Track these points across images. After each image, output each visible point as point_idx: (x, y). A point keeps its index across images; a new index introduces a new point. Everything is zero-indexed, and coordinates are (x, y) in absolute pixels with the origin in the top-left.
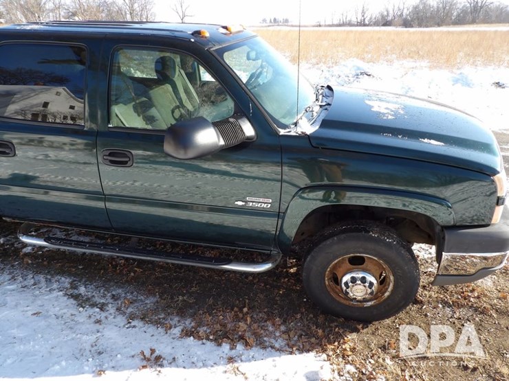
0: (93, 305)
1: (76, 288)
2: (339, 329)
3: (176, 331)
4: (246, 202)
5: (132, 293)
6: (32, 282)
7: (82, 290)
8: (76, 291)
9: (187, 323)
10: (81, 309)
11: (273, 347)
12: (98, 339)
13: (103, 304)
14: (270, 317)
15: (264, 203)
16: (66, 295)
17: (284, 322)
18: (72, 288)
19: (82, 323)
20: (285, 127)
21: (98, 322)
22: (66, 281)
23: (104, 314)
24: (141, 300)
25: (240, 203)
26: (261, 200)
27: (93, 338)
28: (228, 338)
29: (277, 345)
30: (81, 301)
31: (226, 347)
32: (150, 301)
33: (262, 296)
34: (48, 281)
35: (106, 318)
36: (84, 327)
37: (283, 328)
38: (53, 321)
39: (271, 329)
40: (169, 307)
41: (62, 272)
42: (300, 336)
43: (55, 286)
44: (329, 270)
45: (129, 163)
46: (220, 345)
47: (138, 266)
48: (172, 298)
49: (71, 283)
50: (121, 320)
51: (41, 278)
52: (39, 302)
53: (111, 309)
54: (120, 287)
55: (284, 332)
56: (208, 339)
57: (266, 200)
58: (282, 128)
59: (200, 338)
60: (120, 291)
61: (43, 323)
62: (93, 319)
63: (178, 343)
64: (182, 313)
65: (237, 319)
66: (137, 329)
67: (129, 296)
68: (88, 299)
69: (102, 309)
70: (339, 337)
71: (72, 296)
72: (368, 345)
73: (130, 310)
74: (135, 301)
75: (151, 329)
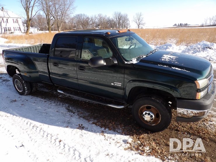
0: (72, 112)
1: (69, 107)
2: (141, 131)
3: (91, 122)
4: (114, 84)
5: (83, 111)
6: (59, 104)
7: (71, 108)
8: (69, 108)
9: (95, 121)
10: (68, 112)
11: (117, 132)
12: (70, 120)
13: (75, 112)
14: (120, 124)
15: (119, 84)
16: (66, 108)
17: (124, 126)
18: (68, 107)
19: (67, 116)
20: (127, 61)
21: (72, 116)
22: (67, 105)
23: (73, 115)
24: (85, 113)
25: (112, 84)
26: (118, 83)
27: (69, 119)
28: (105, 127)
29: (119, 132)
30: (69, 110)
31: (103, 129)
32: (87, 114)
33: (121, 118)
34: (63, 105)
35: (74, 116)
36: (67, 117)
37: (123, 128)
38: (61, 114)
39: (119, 127)
40: (92, 116)
41: (67, 103)
42: (128, 131)
43: (64, 106)
44: (140, 110)
45: (84, 70)
46: (102, 128)
47: (88, 105)
48: (94, 114)
49: (68, 106)
50: (77, 117)
51: (61, 104)
52: (59, 109)
53: (76, 114)
54: (80, 109)
55: (123, 129)
56: (99, 126)
57: (120, 84)
58: (126, 61)
59: (97, 125)
60: (80, 110)
61: (58, 114)
62: (70, 115)
63: (90, 125)
64: (95, 118)
65: (110, 122)
66: (81, 120)
67: (82, 111)
68: (71, 111)
69: (74, 113)
70: (140, 134)
71: (67, 109)
72: (149, 138)
73: (81, 115)
74: (83, 113)
75: (85, 120)
